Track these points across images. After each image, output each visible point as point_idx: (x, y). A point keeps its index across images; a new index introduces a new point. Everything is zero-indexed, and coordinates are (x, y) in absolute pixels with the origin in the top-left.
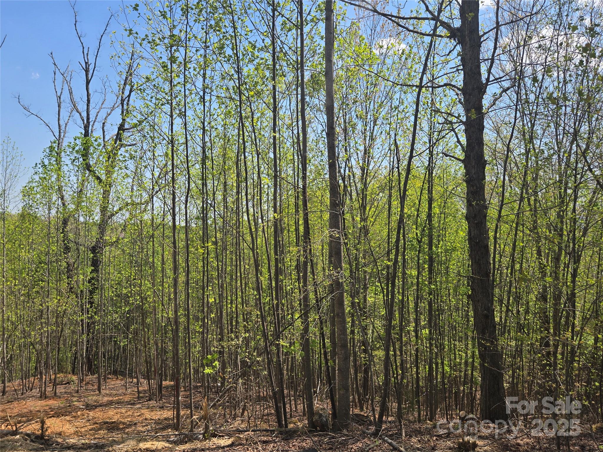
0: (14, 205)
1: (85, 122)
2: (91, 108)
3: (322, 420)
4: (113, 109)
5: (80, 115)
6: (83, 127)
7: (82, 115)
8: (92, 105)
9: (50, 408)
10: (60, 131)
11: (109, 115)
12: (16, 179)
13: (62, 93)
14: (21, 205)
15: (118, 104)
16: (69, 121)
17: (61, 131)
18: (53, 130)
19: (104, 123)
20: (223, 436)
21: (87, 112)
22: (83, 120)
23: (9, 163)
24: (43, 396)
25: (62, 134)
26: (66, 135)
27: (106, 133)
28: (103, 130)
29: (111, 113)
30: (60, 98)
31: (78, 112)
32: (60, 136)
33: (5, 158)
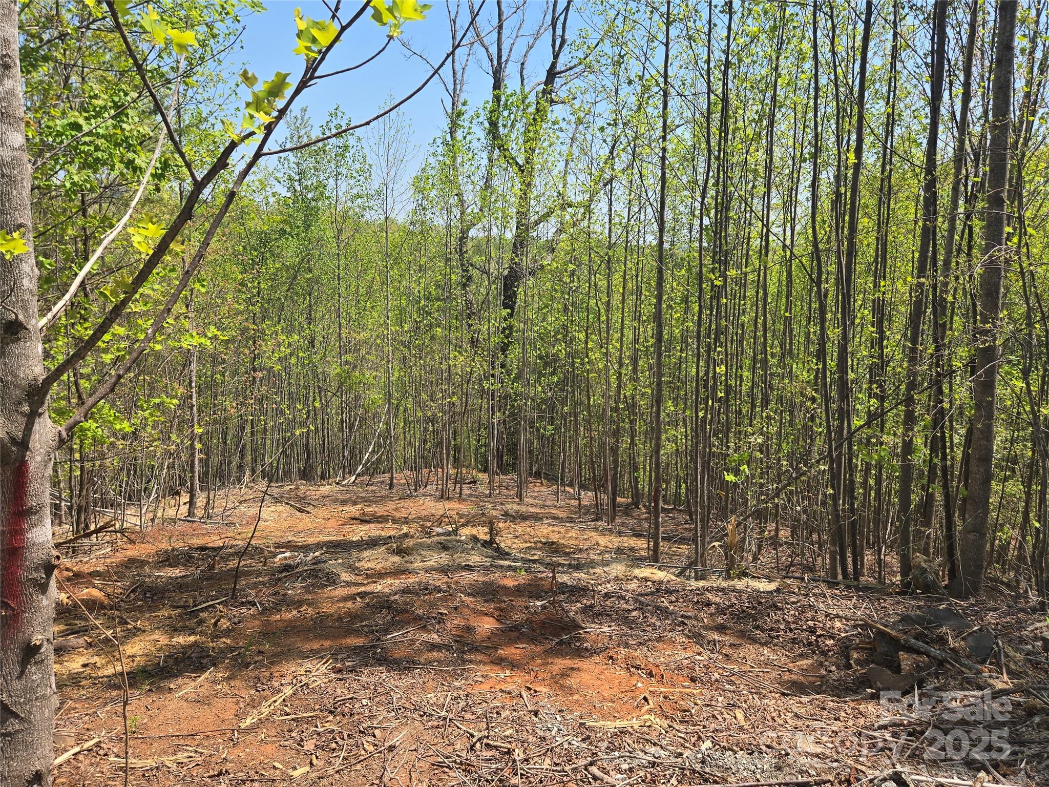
0: (400, 206)
1: (495, 63)
2: (504, 37)
3: (926, 577)
4: (537, 36)
5: (487, 51)
6: (491, 73)
7: (490, 50)
8: (506, 32)
9: (458, 514)
10: (455, 81)
11: (532, 47)
12: (403, 165)
13: (457, 13)
14: (411, 207)
15: (545, 25)
16: (468, 63)
17: (458, 82)
18: (445, 80)
19: (523, 64)
20: (759, 578)
21: (498, 45)
22: (491, 60)
23: (391, 139)
24: (443, 496)
25: (458, 87)
26: (464, 88)
27: (525, 82)
28: (522, 76)
29: (533, 44)
30: (455, 22)
31: (484, 46)
32: (455, 90)
33: (387, 130)
